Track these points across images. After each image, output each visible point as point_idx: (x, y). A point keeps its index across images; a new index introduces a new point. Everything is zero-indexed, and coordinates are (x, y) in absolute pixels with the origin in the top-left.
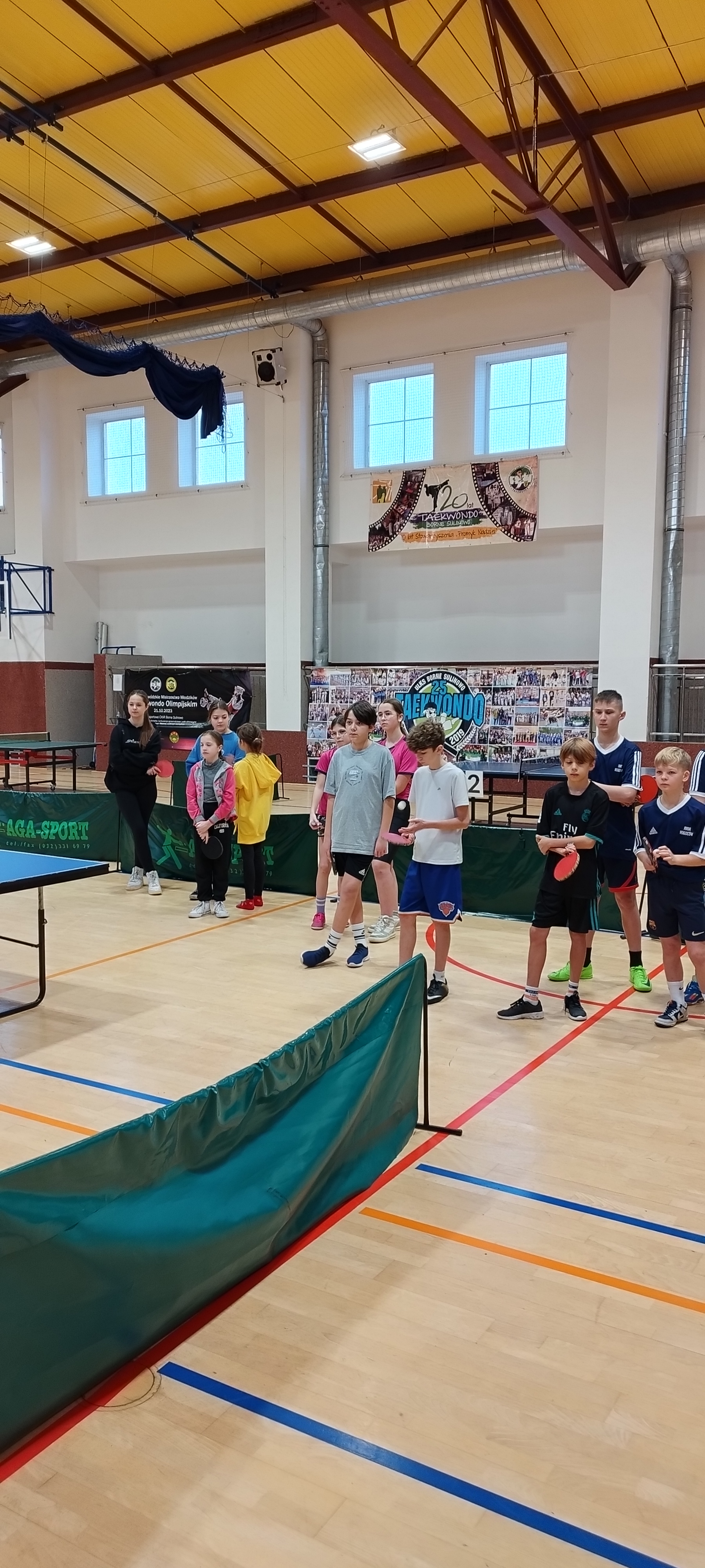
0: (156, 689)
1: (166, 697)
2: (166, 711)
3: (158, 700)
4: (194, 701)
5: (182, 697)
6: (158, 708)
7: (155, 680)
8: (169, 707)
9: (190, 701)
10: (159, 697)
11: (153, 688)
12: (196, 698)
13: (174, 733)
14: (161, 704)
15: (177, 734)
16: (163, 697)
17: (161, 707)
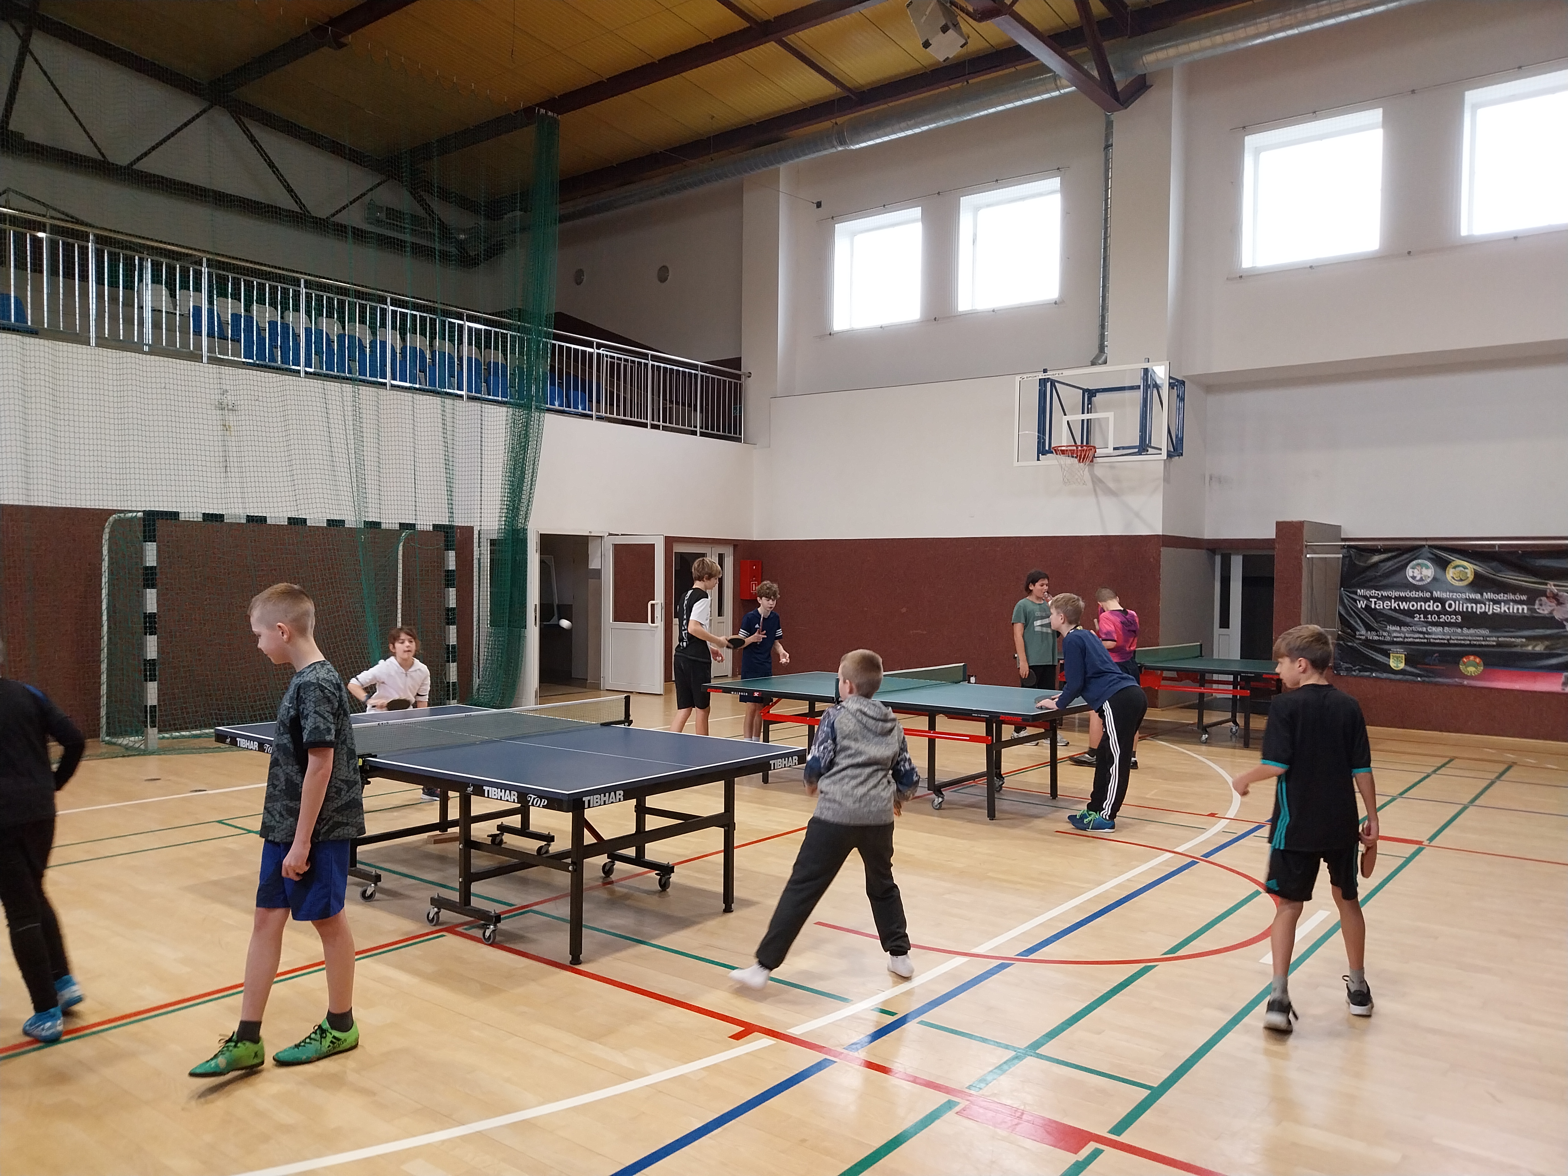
0: (1421, 579)
1: (1444, 595)
2: (1443, 618)
3: (1426, 600)
4: (1521, 602)
5: (1488, 595)
6: (1426, 613)
7: (1418, 564)
8: (1455, 613)
9: (1506, 602)
10: (1428, 595)
11: (1414, 578)
12: (1524, 598)
13: (1472, 658)
14: (1431, 606)
15: (1478, 660)
16: (1436, 594)
17: (1432, 613)
